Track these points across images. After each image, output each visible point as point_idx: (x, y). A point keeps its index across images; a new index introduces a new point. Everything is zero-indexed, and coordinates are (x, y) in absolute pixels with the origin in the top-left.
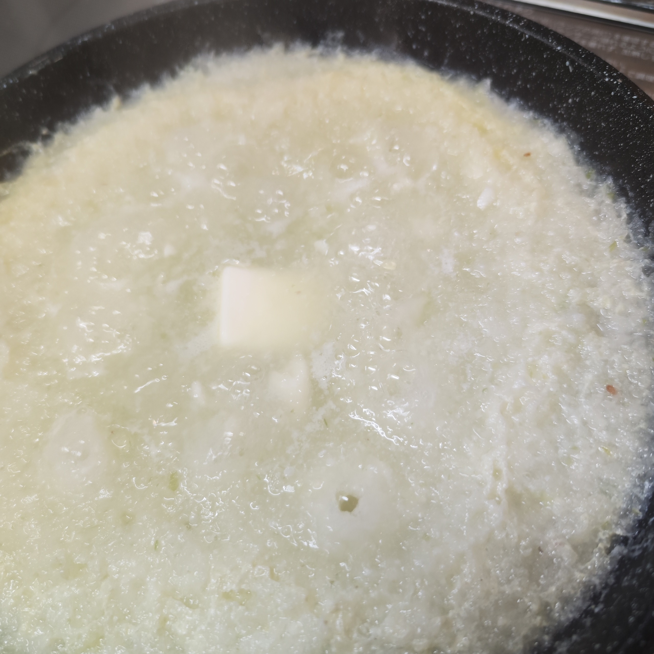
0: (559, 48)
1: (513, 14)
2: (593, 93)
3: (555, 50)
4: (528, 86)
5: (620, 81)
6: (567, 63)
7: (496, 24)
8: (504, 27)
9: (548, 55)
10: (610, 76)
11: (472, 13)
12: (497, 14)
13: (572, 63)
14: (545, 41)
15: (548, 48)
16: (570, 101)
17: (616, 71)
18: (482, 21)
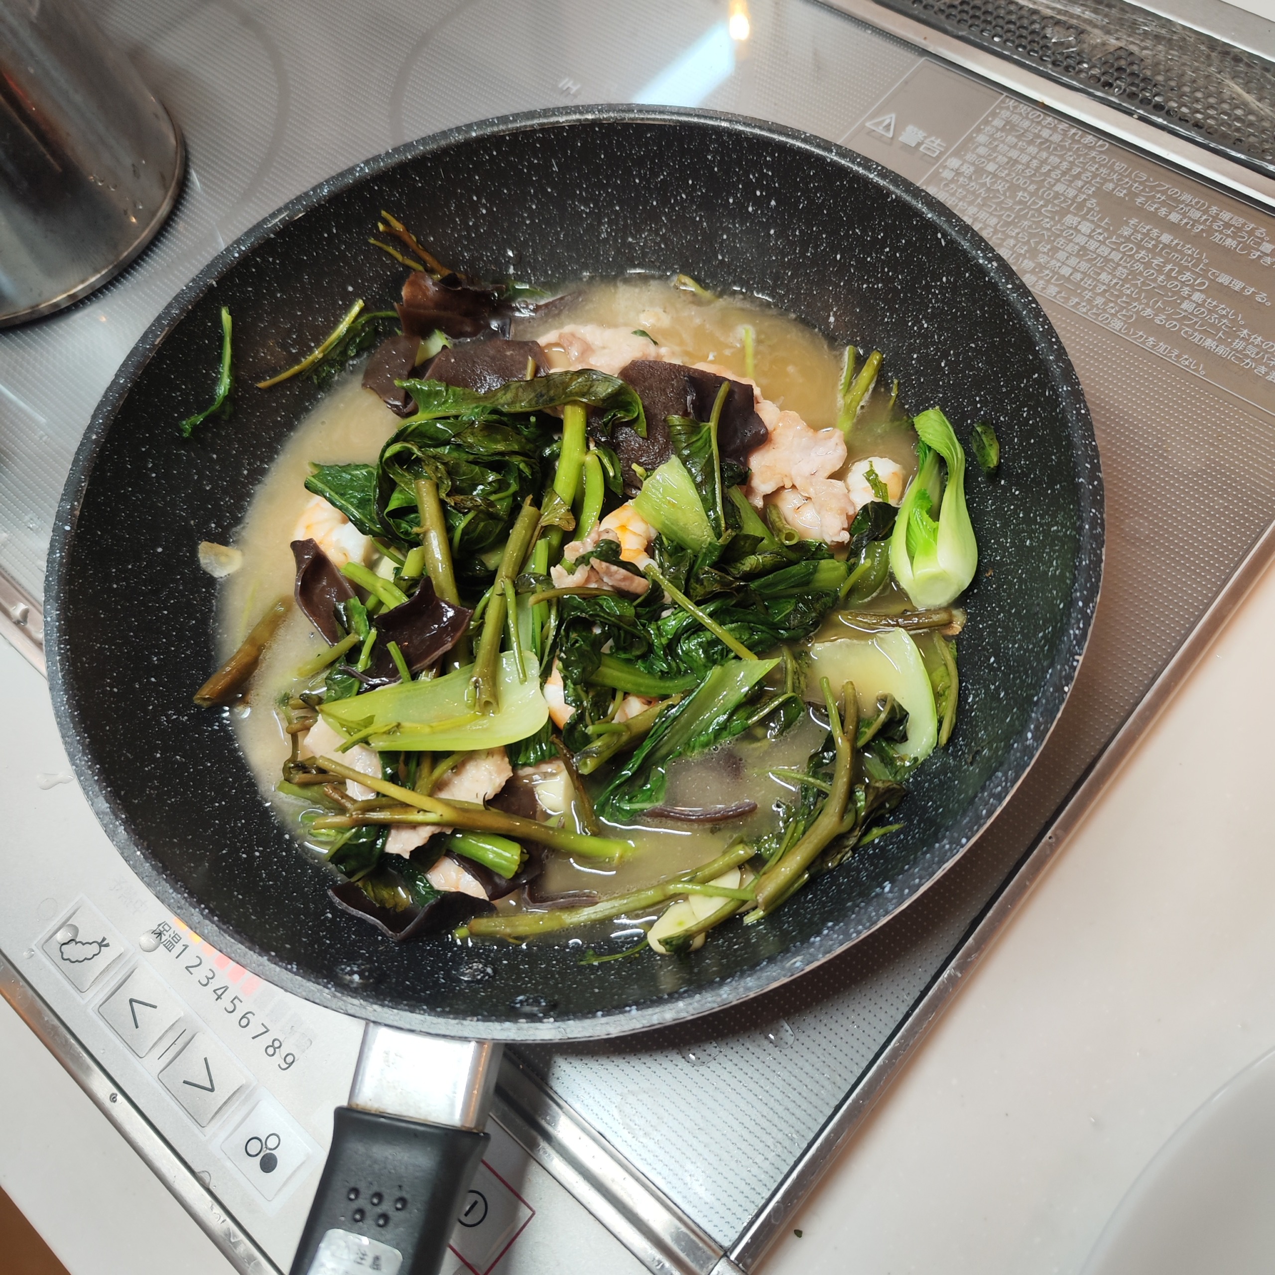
0: (929, 216)
1: (878, 165)
2: (967, 275)
3: (925, 218)
4: (898, 255)
5: (995, 264)
6: (939, 236)
7: (857, 177)
8: (866, 181)
9: (917, 221)
10: (985, 257)
11: (829, 160)
12: (859, 164)
13: (944, 235)
14: (914, 202)
15: (918, 214)
16: (944, 279)
17: (992, 250)
18: (842, 171)
